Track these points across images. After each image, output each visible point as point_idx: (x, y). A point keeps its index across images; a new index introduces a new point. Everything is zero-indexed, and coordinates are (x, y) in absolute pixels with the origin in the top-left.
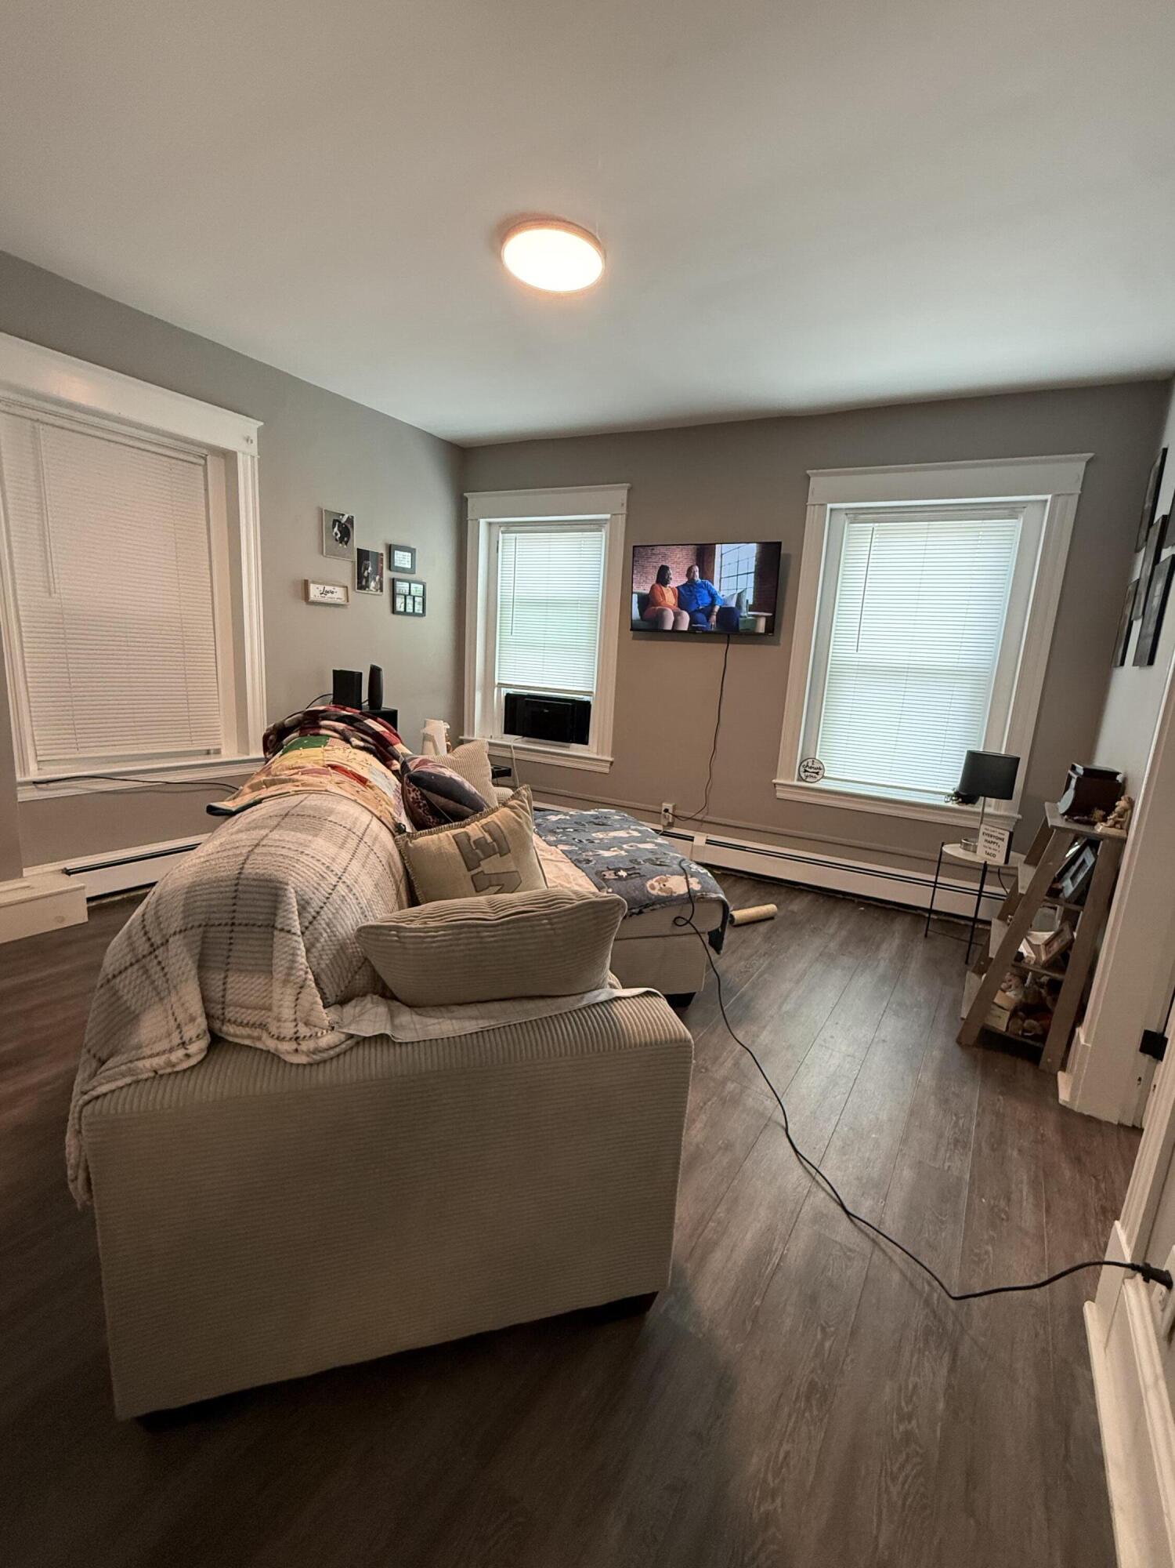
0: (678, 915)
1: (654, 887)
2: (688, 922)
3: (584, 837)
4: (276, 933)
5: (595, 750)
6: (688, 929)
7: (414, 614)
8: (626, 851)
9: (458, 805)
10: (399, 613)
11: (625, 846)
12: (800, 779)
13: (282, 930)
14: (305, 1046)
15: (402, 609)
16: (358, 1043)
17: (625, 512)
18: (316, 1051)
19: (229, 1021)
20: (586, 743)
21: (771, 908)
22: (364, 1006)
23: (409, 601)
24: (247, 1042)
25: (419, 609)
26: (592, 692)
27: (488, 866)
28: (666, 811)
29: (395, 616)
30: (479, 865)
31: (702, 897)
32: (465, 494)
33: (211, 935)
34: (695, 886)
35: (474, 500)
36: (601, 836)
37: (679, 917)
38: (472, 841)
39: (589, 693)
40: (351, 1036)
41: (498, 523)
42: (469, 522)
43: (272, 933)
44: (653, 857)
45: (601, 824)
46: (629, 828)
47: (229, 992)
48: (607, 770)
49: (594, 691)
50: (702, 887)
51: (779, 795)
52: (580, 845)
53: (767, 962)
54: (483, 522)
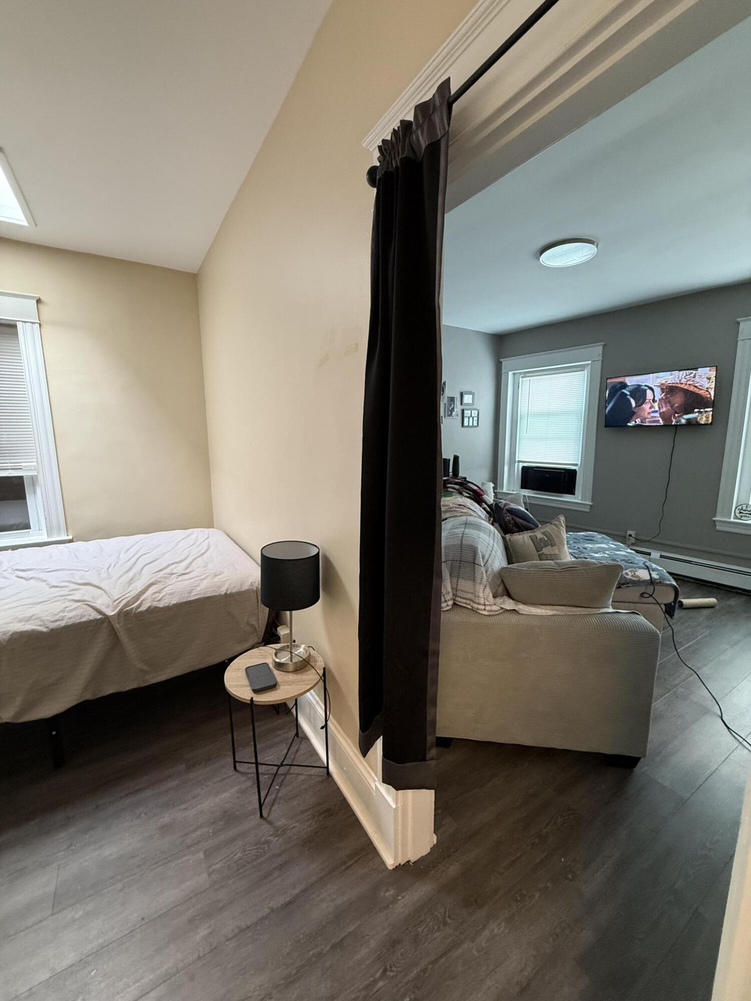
0: (643, 592)
1: (629, 574)
2: (651, 596)
3: (580, 546)
4: (476, 565)
5: (580, 497)
6: (651, 600)
7: (473, 426)
8: (608, 554)
9: (528, 523)
10: (466, 427)
11: (607, 552)
12: (736, 517)
13: (478, 565)
14: (488, 608)
15: (467, 425)
16: (504, 612)
17: (601, 358)
18: (491, 611)
19: (458, 596)
20: (573, 494)
21: (712, 600)
22: (504, 599)
23: (471, 420)
24: (464, 605)
25: (475, 423)
26: (577, 464)
27: (545, 551)
28: (630, 536)
29: (464, 428)
30: (542, 550)
31: (660, 583)
32: (501, 360)
33: (454, 564)
34: (655, 575)
35: (505, 363)
36: (591, 546)
37: (645, 593)
38: (538, 539)
39: (576, 465)
40: (502, 608)
41: (518, 373)
42: (503, 374)
43: (474, 566)
44: (626, 559)
45: (590, 540)
46: (608, 543)
47: (459, 585)
48: (588, 510)
49: (579, 463)
50: (660, 577)
51: (718, 528)
52: (579, 550)
53: (708, 631)
54: (510, 374)
